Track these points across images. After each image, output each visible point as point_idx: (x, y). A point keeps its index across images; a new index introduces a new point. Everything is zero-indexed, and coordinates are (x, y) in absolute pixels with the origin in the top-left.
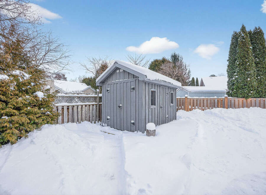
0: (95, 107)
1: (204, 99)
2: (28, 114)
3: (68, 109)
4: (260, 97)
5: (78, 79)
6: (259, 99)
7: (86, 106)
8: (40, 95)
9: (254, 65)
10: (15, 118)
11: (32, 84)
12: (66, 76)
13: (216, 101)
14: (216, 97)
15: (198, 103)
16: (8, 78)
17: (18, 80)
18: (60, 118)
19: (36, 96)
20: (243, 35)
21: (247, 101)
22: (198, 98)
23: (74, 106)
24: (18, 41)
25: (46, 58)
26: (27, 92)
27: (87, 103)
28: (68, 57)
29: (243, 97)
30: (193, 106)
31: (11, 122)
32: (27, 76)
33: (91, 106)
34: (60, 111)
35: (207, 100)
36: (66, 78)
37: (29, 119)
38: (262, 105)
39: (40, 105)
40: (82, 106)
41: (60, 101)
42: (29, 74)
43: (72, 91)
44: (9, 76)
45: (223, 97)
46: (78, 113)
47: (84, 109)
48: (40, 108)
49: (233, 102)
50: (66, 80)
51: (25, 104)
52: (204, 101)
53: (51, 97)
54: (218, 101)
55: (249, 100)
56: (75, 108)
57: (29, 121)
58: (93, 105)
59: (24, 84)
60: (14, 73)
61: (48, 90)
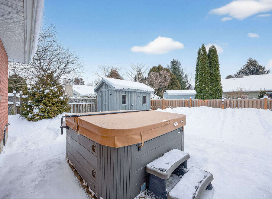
0: (94, 105)
1: (175, 100)
2: (57, 106)
3: (77, 106)
4: (214, 99)
5: (94, 82)
6: (212, 100)
7: (88, 104)
8: (62, 98)
9: (209, 75)
10: (53, 108)
11: (58, 93)
12: (83, 81)
13: (184, 101)
14: (184, 99)
15: (172, 103)
16: (49, 91)
17: (52, 92)
18: (72, 109)
19: (60, 99)
20: (202, 52)
21: (204, 102)
22: (171, 99)
23: (80, 105)
24: (52, 73)
25: (66, 68)
26: (56, 97)
27: (89, 103)
28: (82, 66)
29: (202, 99)
30: (168, 106)
31: (51, 109)
32: (56, 89)
33: (92, 105)
34: (72, 107)
35: (178, 102)
36: (83, 82)
37: (57, 108)
38: (209, 104)
39: (62, 103)
40: (85, 104)
41: (73, 102)
42: (57, 88)
43: (86, 94)
44: (49, 90)
45: (189, 99)
46: (83, 109)
47: (87, 107)
48: (62, 105)
49: (195, 102)
50: (84, 85)
51: (56, 102)
52: (175, 101)
53: (67, 99)
54: (185, 101)
55: (206, 101)
56: (81, 106)
57: (57, 110)
58: (93, 104)
59: (55, 93)
60: (51, 88)
61: (66, 95)
